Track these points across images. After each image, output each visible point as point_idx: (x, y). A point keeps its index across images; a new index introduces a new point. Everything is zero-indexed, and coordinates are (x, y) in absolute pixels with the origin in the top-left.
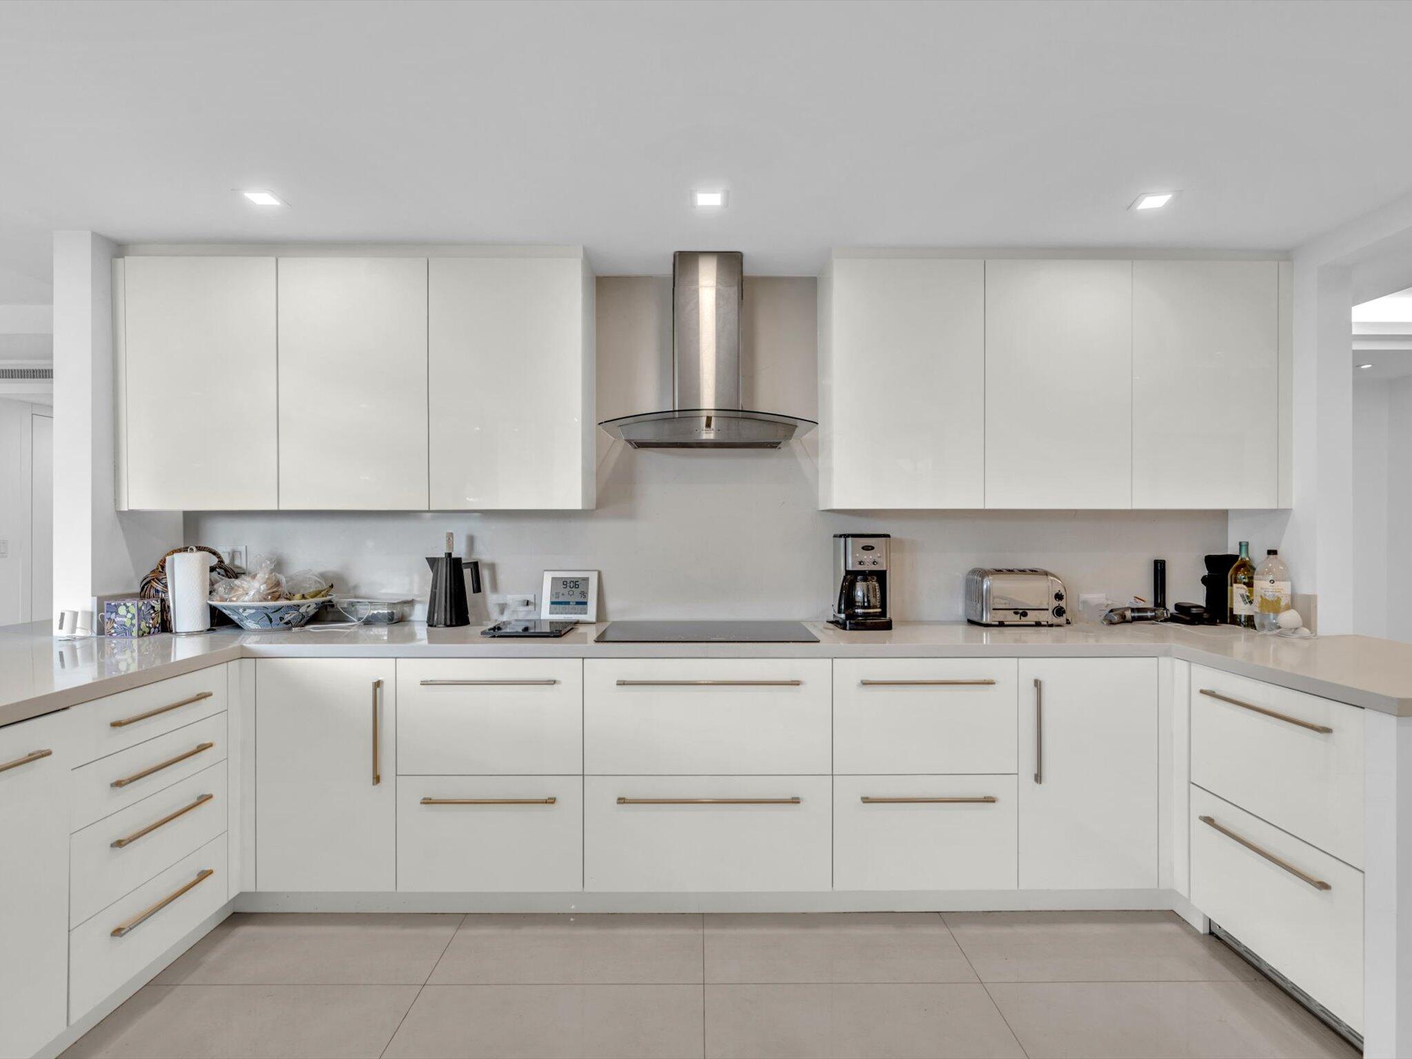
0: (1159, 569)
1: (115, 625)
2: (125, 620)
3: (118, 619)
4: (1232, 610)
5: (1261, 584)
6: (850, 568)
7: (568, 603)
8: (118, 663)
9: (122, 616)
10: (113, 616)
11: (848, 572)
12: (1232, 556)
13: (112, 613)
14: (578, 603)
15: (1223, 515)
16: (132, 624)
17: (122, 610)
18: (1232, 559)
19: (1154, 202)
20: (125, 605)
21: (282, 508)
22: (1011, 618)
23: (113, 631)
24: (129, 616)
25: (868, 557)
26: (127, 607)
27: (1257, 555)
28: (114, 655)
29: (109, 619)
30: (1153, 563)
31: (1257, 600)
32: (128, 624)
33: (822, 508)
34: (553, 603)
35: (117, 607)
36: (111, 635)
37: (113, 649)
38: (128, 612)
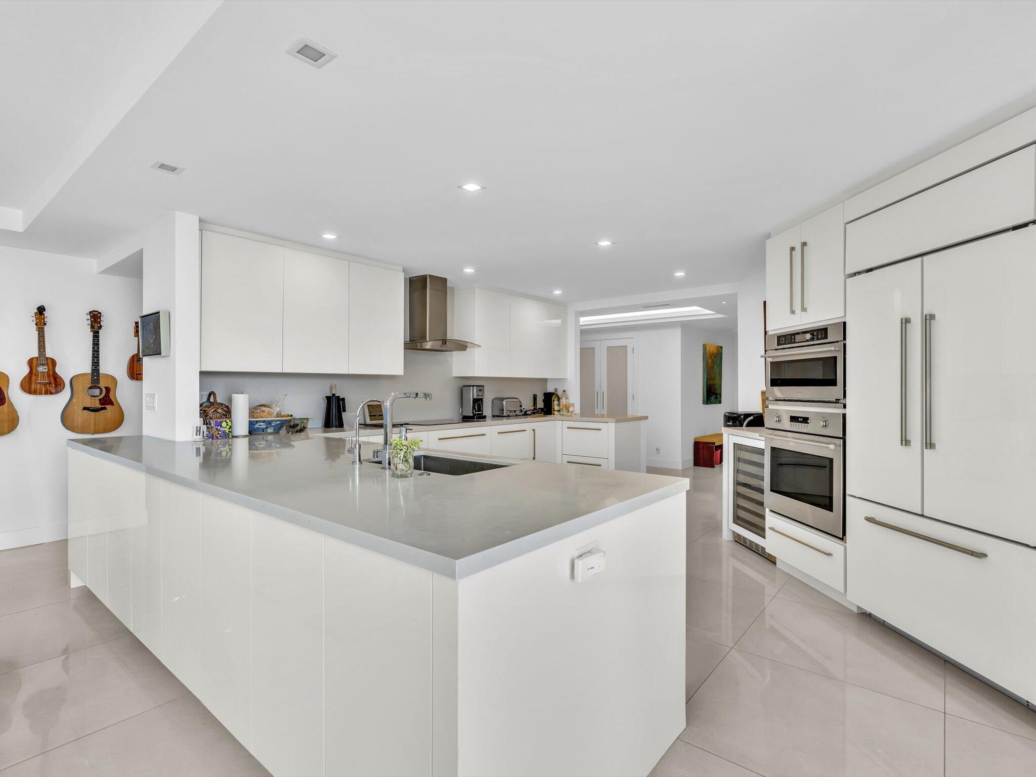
0: (535, 397)
1: (220, 433)
2: (226, 429)
3: (222, 429)
4: (554, 409)
5: (563, 401)
6: (475, 397)
7: (375, 416)
8: (221, 452)
9: (224, 428)
10: (219, 428)
11: (474, 399)
12: (550, 393)
13: (218, 426)
14: (380, 415)
15: (545, 380)
16: (229, 431)
17: (224, 424)
18: (553, 394)
19: (558, 292)
20: (225, 421)
21: (284, 371)
22: (511, 414)
23: (219, 436)
24: (228, 427)
25: (480, 393)
26: (227, 422)
27: (560, 393)
28: (219, 448)
29: (217, 429)
30: (533, 396)
31: (561, 405)
32: (227, 431)
33: (454, 376)
34: (370, 416)
35: (221, 422)
36: (217, 438)
37: (219, 445)
38: (227, 425)
